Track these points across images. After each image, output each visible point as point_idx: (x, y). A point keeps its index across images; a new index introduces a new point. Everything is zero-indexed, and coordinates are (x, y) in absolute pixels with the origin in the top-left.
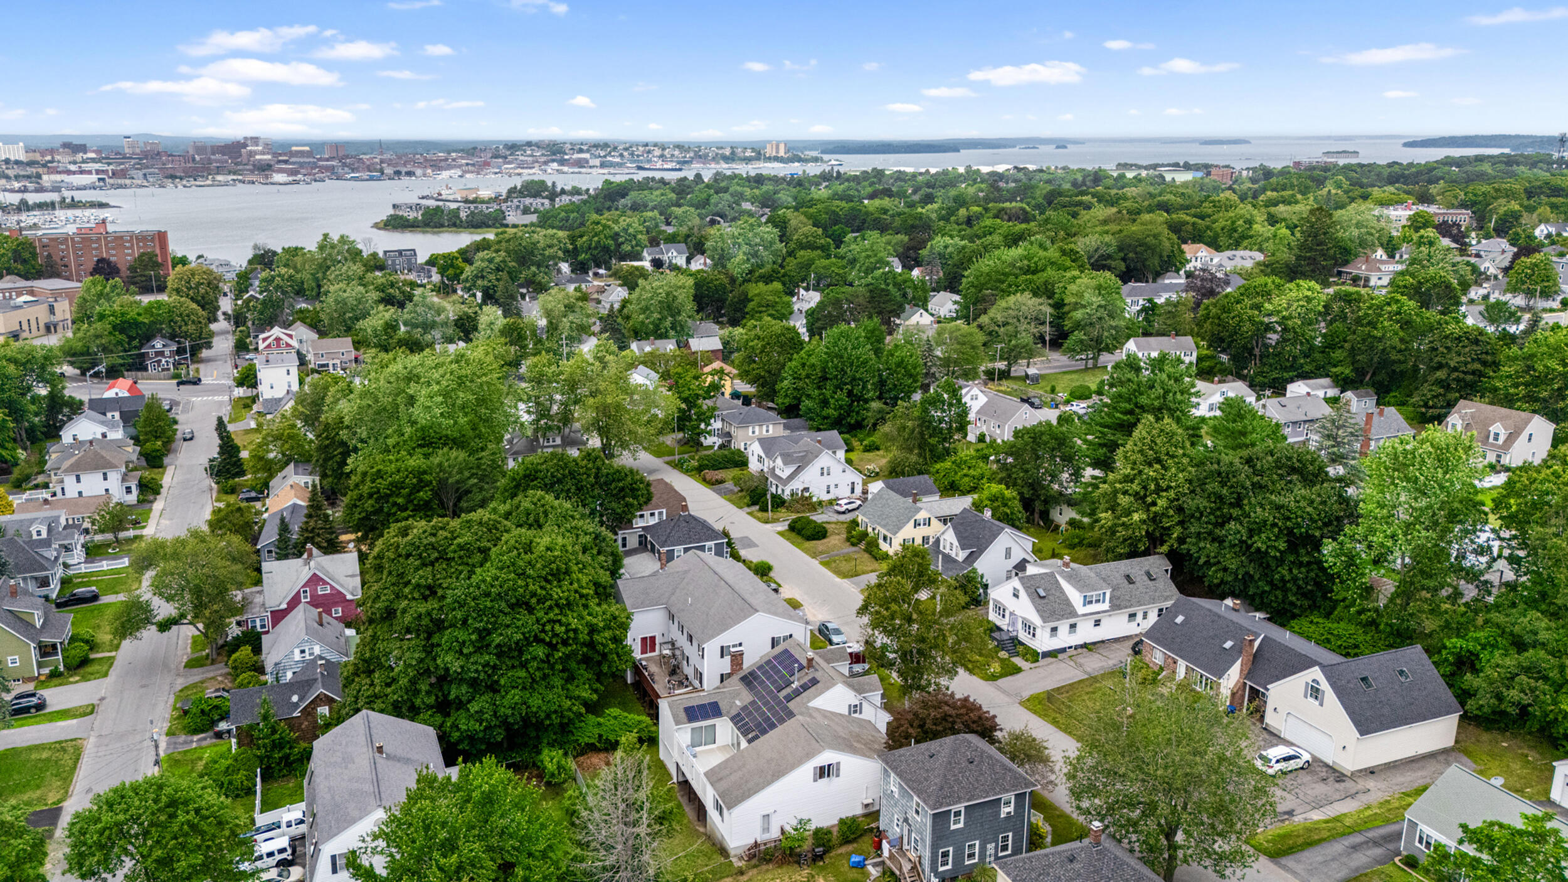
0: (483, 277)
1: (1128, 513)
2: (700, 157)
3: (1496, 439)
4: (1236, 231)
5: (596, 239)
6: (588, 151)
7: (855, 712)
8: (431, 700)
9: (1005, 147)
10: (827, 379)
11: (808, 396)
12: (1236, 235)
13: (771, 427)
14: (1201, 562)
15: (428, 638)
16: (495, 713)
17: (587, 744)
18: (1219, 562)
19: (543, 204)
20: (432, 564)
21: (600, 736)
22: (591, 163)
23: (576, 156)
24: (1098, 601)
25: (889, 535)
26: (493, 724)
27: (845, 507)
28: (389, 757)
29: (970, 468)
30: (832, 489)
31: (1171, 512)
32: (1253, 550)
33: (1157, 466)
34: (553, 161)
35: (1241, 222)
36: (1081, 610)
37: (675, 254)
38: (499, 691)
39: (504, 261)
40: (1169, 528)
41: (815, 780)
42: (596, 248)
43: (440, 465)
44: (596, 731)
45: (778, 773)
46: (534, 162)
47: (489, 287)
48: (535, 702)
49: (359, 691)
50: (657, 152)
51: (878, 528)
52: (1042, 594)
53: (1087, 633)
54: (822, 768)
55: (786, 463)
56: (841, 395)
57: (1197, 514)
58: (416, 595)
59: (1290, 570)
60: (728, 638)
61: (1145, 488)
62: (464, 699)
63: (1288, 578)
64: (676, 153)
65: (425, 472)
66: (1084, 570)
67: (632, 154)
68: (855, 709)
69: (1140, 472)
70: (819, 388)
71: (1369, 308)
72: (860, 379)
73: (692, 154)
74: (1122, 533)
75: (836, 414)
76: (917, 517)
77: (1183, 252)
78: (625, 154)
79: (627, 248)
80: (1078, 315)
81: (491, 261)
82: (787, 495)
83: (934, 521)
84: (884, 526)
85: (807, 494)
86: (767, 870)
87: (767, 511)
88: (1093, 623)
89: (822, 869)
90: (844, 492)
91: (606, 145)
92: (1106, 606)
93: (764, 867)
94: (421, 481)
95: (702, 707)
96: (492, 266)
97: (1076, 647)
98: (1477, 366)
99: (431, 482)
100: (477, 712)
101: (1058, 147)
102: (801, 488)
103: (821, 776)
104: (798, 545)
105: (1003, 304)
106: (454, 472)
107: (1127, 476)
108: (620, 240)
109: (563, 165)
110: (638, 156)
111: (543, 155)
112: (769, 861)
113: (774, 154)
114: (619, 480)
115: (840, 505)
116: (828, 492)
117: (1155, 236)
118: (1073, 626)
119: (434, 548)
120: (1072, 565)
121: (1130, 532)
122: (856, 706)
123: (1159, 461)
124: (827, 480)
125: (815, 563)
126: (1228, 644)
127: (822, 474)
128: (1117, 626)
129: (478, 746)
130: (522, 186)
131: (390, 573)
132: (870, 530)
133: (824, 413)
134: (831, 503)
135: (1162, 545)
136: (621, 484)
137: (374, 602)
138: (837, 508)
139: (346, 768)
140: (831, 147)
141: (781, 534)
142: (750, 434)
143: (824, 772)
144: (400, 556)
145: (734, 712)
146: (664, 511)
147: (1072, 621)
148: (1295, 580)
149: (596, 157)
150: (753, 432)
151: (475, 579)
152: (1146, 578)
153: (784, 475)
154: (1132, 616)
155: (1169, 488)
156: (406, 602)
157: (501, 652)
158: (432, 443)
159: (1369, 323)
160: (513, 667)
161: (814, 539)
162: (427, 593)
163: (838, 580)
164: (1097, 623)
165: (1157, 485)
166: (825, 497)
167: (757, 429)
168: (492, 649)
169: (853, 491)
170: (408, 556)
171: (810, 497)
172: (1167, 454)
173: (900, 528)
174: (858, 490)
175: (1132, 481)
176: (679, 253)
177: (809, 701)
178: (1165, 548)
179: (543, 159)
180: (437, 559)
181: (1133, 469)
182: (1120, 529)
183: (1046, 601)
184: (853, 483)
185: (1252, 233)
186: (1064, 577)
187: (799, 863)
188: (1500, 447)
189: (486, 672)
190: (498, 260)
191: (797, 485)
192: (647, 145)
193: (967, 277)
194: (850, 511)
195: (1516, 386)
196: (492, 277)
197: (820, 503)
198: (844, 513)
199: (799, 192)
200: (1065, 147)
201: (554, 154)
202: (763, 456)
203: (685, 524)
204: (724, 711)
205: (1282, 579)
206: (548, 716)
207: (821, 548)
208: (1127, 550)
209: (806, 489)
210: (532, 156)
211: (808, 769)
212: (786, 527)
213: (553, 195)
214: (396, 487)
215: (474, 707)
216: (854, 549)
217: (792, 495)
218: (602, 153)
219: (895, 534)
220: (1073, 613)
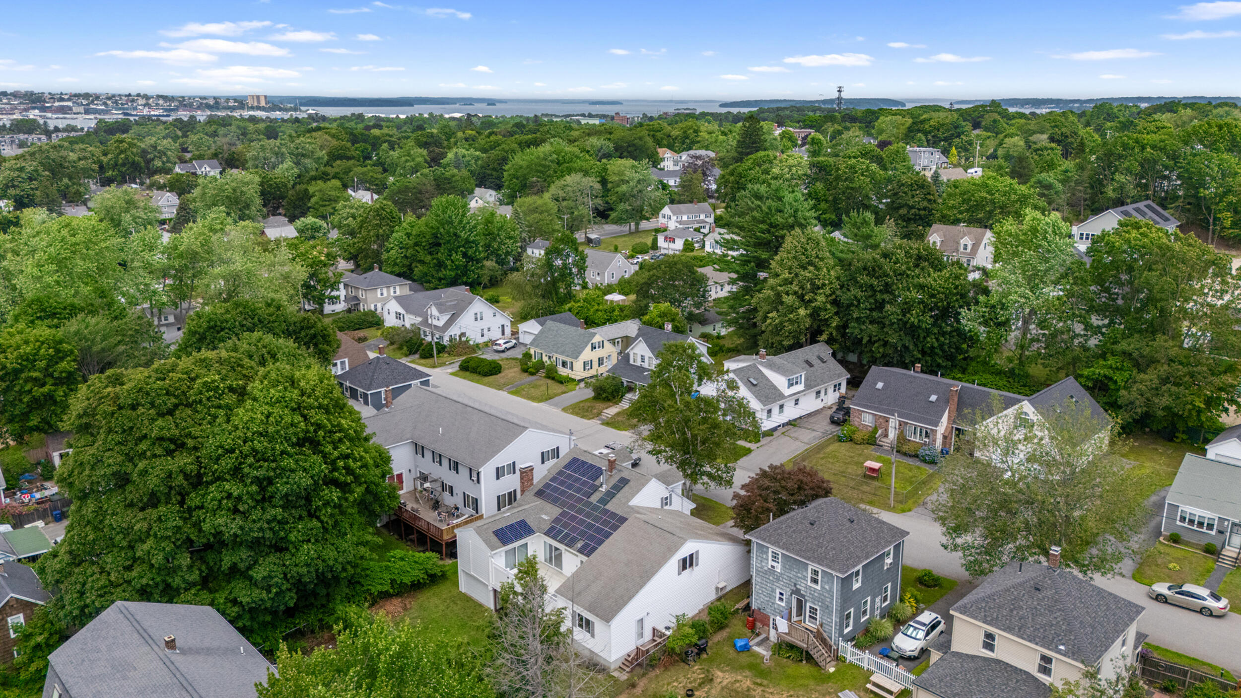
0: (14, 186)
1: (792, 309)
2: (185, 106)
3: (965, 249)
4: (687, 138)
5: (123, 156)
6: (69, 100)
7: (666, 504)
8: (195, 576)
9: (448, 103)
10: (439, 245)
11: (422, 262)
12: (688, 141)
13: (398, 288)
14: (864, 341)
15: (182, 503)
16: (285, 575)
17: (380, 593)
18: (879, 339)
19: (39, 139)
20: (171, 412)
21: (393, 581)
22: (75, 109)
23: (57, 104)
24: (797, 383)
25: (569, 360)
26: (284, 588)
27: (504, 346)
28: (184, 652)
29: (598, 304)
30: (485, 332)
31: (829, 306)
32: (908, 326)
33: (811, 268)
34: (34, 108)
35: (691, 131)
36: (787, 392)
37: (208, 169)
38: (287, 549)
39: (36, 171)
40: (827, 320)
41: (679, 574)
42: (124, 165)
43: (77, 333)
44: (387, 576)
45: (646, 576)
46: (12, 109)
47: (22, 196)
48: (330, 554)
49: (84, 585)
50: (143, 102)
51: (555, 355)
52: (755, 382)
53: (792, 412)
54: (684, 560)
55: (441, 312)
56: (458, 257)
57: (855, 303)
58: (158, 451)
59: (937, 339)
60: (502, 459)
61: (802, 288)
62: (242, 566)
63: (936, 345)
64: (161, 102)
65: (61, 342)
66: (776, 359)
67: (116, 102)
68: (666, 501)
69: (797, 275)
70: (430, 253)
71: (846, 168)
72: (473, 242)
73: (177, 104)
74: (789, 327)
75: (453, 274)
76: (593, 341)
77: (658, 153)
78: (109, 102)
79: (158, 163)
80: (624, 188)
81: (21, 169)
82: (446, 341)
83: (606, 344)
84: (562, 353)
85: (464, 339)
86: (657, 676)
87: (432, 356)
88: (794, 402)
89: (711, 660)
90: (495, 334)
91: (86, 96)
92: (800, 387)
93: (652, 674)
94: (58, 351)
95: (510, 527)
96: (23, 175)
97: (784, 425)
98: (925, 204)
99: (72, 352)
100: (264, 578)
101: (489, 104)
102: (458, 333)
103: (684, 568)
104: (478, 382)
105: (560, 183)
106: (98, 339)
107: (786, 279)
108: (149, 156)
109: (45, 112)
110: (122, 104)
111: (21, 103)
112: (653, 667)
113: (256, 104)
114: (309, 328)
115: (500, 345)
116: (483, 335)
117: (640, 138)
118: (782, 407)
119: (168, 393)
120: (768, 357)
121: (796, 325)
122: (666, 498)
123: (811, 263)
124: (480, 324)
125: (504, 394)
126: (933, 398)
127: (476, 319)
128: (810, 404)
129: (261, 618)
130: (12, 125)
131: (110, 431)
132: (545, 359)
133: (441, 275)
134: (486, 344)
135: (821, 335)
136: (312, 331)
137: (93, 468)
138: (495, 347)
139: (125, 678)
140: (304, 101)
141: (452, 374)
142: (379, 295)
143: (688, 563)
144: (120, 408)
145: (546, 527)
146: (346, 360)
147: (781, 402)
148: (941, 346)
149: (78, 105)
150: (382, 294)
151: (236, 420)
152: (819, 362)
153: (440, 323)
154: (818, 393)
155: (824, 285)
156: (145, 462)
157: (288, 503)
158: (55, 314)
159: (846, 179)
160: (301, 518)
161: (491, 375)
162: (172, 447)
163: (535, 404)
164: (797, 402)
165: (813, 284)
166: (480, 340)
167: (385, 291)
168: (277, 501)
169: (503, 334)
170: (134, 407)
171: (467, 341)
172: (817, 257)
173: (580, 353)
174: (508, 331)
175: (791, 283)
176: (212, 168)
177: (629, 500)
178: (824, 337)
179: (22, 107)
180: (176, 406)
181: (790, 273)
182: (786, 324)
183: (758, 388)
184: (503, 326)
185: (699, 139)
186: (766, 367)
187: (685, 661)
188: (969, 254)
189: (271, 529)
190: (29, 169)
191: (454, 331)
192: (130, 95)
193: (508, 170)
194: (508, 349)
195: (961, 213)
196: (26, 186)
197: (477, 345)
198: (503, 351)
199: (298, 127)
200: (494, 105)
201: (33, 102)
202: (402, 311)
203: (386, 366)
204: (534, 528)
205: (932, 347)
206: (344, 569)
207: (502, 381)
208: (791, 342)
209: (463, 334)
210: (8, 104)
211: (673, 563)
212: (457, 369)
213: (48, 133)
214: (29, 361)
215: (258, 573)
216: (534, 377)
217: (451, 341)
218: (84, 102)
219: (577, 358)
220: (781, 396)
